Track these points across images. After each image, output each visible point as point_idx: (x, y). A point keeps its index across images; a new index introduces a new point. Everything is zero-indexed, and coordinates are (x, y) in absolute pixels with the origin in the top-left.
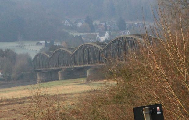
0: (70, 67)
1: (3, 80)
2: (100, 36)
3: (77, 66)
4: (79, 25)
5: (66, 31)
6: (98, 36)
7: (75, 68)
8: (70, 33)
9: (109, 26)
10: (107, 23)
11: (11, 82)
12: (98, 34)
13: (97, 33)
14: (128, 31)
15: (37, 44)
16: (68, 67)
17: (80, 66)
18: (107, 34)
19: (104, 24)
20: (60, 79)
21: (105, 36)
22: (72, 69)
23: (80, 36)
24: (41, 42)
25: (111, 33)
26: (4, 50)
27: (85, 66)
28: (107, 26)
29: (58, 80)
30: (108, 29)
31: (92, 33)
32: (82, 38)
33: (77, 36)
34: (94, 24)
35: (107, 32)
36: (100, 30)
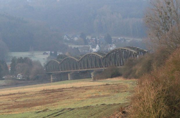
0: (77, 71)
1: (24, 80)
2: (92, 48)
3: (82, 70)
4: (76, 40)
5: (66, 44)
6: (91, 48)
7: (80, 71)
8: (69, 46)
9: (99, 40)
10: (97, 38)
11: (29, 82)
12: (91, 46)
13: (89, 46)
14: (114, 45)
15: (44, 54)
16: (75, 71)
17: (84, 70)
18: (98, 46)
19: (95, 39)
20: (69, 79)
21: (96, 48)
22: (78, 72)
23: (77, 48)
24: (47, 52)
25: (101, 46)
26: (23, 58)
27: (88, 70)
28: (97, 40)
29: (68, 80)
30: (98, 42)
31: (86, 46)
32: (79, 49)
33: (75, 48)
34: (87, 39)
35: (97, 45)
36: (92, 43)
